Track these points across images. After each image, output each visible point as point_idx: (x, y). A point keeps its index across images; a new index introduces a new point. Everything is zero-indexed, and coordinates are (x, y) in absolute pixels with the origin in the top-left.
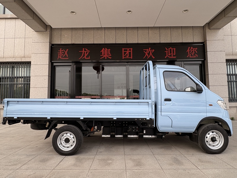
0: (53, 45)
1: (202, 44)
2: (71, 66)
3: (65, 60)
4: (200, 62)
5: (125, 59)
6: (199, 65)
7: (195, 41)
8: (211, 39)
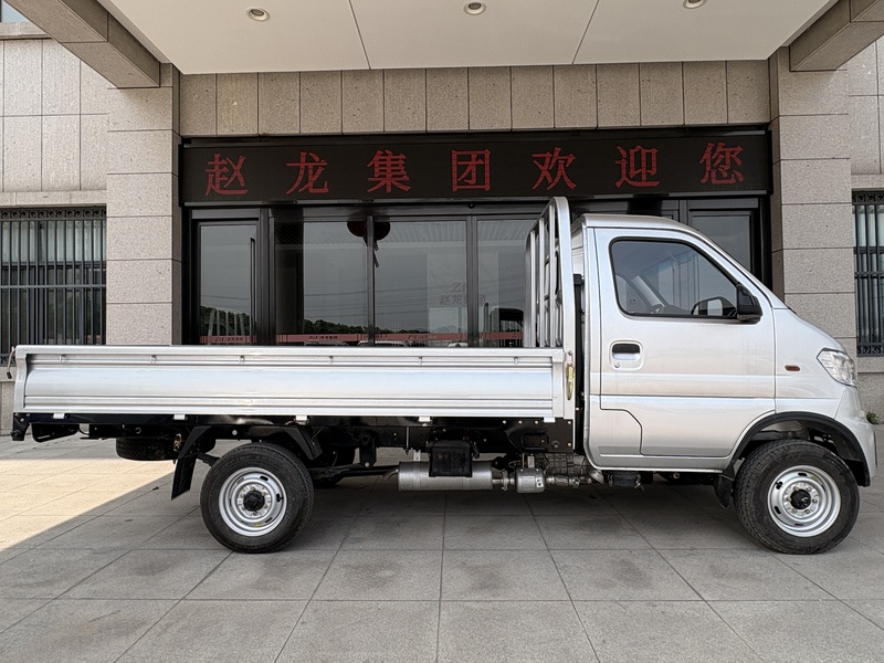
0: (186, 140)
1: (763, 132)
2: (257, 219)
3: (234, 198)
4: (754, 203)
5: (460, 193)
6: (748, 213)
7: (733, 121)
8: (796, 112)
